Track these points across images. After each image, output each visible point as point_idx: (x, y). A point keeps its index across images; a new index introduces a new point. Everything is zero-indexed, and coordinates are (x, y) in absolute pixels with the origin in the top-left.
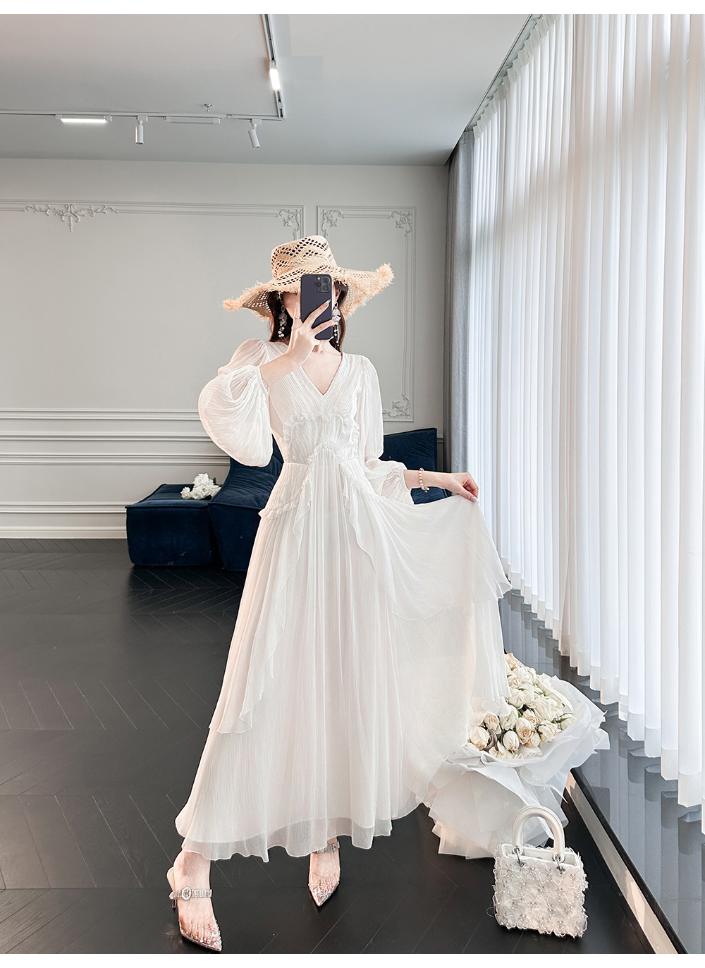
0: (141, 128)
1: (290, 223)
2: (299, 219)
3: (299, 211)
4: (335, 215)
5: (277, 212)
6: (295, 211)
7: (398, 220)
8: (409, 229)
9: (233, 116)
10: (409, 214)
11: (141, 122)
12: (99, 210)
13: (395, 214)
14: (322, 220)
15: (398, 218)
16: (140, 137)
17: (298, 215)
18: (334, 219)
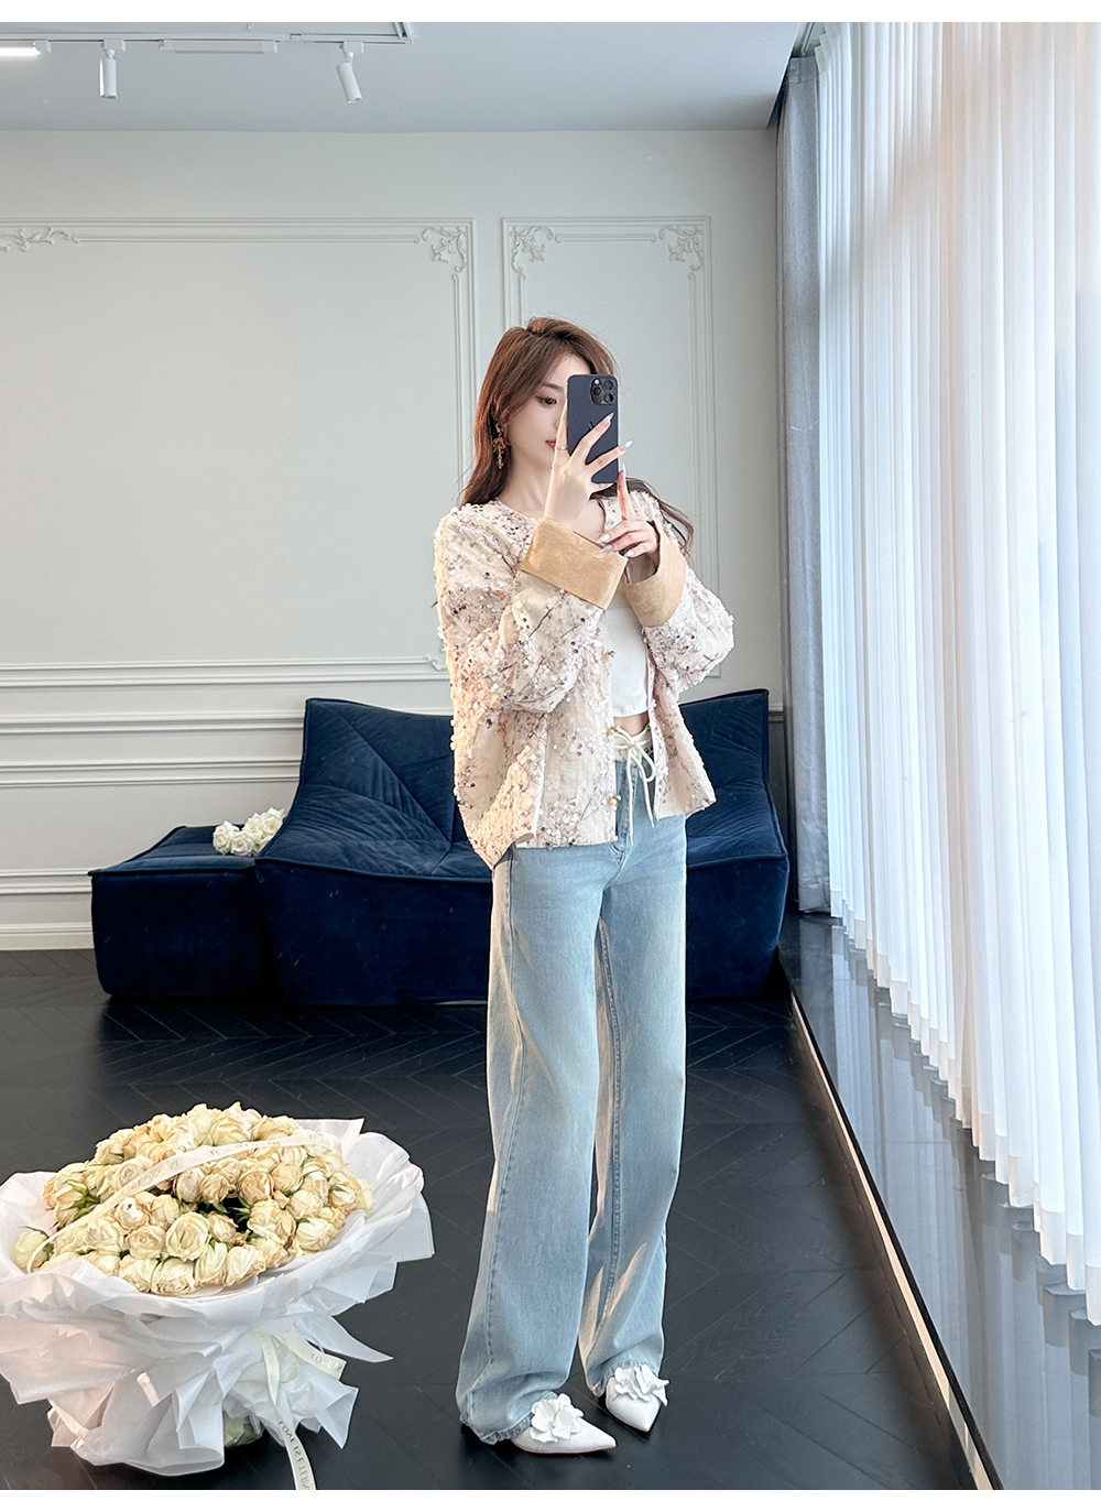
0: (112, 63)
1: (445, 255)
2: (464, 247)
3: (463, 229)
4: (540, 238)
5: (417, 232)
6: (454, 230)
7: (674, 244)
8: (696, 262)
9: (304, 38)
10: (697, 231)
11: (112, 52)
12: (38, 238)
13: (666, 232)
14: (511, 247)
15: (672, 239)
16: (108, 84)
17: (462, 238)
18: (537, 244)
